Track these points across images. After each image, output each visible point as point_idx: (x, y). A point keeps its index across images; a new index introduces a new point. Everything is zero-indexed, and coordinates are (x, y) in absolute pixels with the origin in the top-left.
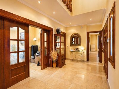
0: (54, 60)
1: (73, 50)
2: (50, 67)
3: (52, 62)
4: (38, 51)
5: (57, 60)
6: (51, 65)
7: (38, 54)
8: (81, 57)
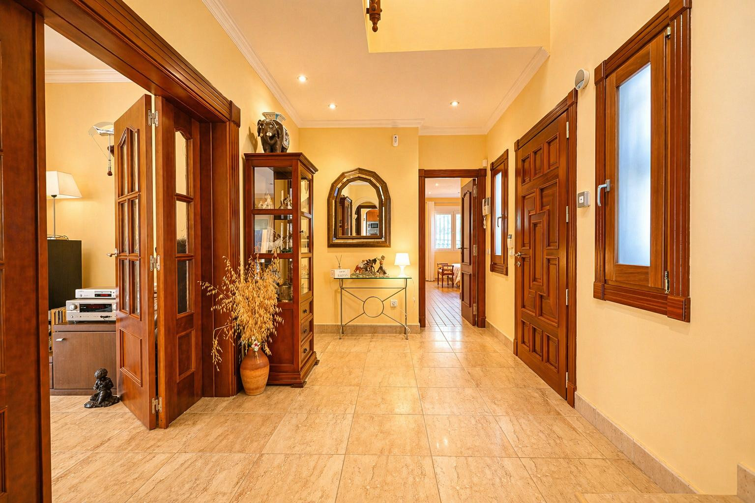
0: (255, 338)
1: (346, 273)
2: (220, 393)
3: (241, 353)
4: (88, 286)
5: (272, 340)
6: (231, 378)
7: (85, 308)
8: (394, 308)
